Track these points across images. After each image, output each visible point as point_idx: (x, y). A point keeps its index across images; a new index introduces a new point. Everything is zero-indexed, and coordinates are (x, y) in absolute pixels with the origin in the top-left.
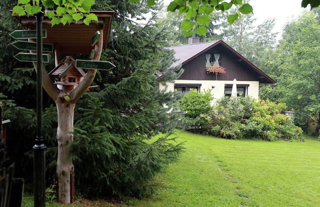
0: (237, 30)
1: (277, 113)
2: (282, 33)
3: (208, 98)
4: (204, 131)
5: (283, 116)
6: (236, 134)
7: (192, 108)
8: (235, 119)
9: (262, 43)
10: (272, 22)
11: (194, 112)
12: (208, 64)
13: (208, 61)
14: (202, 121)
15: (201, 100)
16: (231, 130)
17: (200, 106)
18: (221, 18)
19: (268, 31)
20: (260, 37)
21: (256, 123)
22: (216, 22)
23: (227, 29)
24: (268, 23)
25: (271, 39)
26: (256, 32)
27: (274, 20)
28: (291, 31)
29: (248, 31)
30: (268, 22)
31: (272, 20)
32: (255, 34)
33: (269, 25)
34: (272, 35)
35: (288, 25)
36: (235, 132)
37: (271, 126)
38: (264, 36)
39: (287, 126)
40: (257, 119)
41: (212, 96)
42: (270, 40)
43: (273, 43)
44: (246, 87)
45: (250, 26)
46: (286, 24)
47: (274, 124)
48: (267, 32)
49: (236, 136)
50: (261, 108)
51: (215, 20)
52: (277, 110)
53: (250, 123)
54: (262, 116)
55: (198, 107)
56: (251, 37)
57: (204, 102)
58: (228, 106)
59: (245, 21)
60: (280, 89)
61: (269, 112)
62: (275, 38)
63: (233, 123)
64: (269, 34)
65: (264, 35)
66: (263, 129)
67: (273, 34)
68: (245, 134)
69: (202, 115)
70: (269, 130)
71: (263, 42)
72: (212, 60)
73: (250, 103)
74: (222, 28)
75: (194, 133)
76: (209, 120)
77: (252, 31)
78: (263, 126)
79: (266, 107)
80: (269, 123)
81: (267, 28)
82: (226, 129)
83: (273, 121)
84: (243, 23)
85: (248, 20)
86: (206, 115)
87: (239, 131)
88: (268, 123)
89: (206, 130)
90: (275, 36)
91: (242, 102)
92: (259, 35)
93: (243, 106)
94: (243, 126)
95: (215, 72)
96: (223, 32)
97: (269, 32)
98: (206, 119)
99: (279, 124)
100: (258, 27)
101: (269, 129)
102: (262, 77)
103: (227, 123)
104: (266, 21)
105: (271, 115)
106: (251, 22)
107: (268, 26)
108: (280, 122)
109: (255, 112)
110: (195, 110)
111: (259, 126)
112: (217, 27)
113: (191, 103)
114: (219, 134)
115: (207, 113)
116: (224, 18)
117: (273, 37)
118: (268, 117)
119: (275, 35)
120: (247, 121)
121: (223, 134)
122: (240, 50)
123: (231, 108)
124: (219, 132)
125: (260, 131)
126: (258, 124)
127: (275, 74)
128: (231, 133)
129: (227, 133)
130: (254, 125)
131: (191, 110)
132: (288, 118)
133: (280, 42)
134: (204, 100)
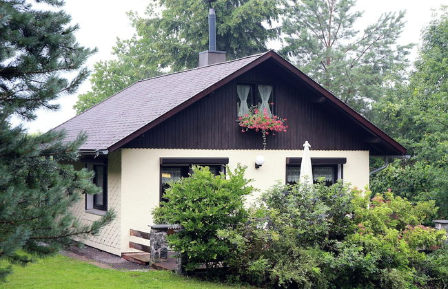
0: (319, 41)
1: (413, 224)
2: (420, 45)
3: (238, 189)
4: (230, 274)
5: (428, 230)
6: (312, 279)
7: (196, 214)
8: (306, 241)
9: (376, 69)
10: (398, 20)
11: (200, 225)
12: (243, 111)
13: (244, 104)
14: (222, 248)
15: (219, 193)
16: (296, 268)
17: (216, 209)
18: (281, 13)
19: (389, 39)
20: (372, 55)
21: (361, 248)
22: (270, 22)
23: (295, 36)
24: (389, 22)
25: (396, 59)
26: (362, 43)
27: (401, 16)
28: (442, 39)
29: (344, 42)
30: (387, 19)
31: (397, 16)
32: (361, 48)
33: (392, 25)
34: (400, 49)
35: (433, 28)
36: (308, 274)
37: (400, 257)
38: (382, 52)
39: (441, 256)
40: (362, 239)
41: (249, 185)
42: (395, 61)
43: (402, 67)
44: (339, 165)
45: (347, 29)
46: (429, 25)
47: (406, 251)
48: (386, 43)
49: (311, 284)
50: (374, 212)
51: (268, 18)
52: (415, 218)
53: (346, 250)
54: (377, 232)
55: (210, 211)
56: (351, 56)
57: (226, 199)
58: (289, 208)
59: (336, 20)
60: (420, 169)
61: (395, 223)
62: (407, 57)
63: (302, 251)
64: (393, 47)
65: (382, 48)
66: (381, 264)
67: (402, 48)
68: (335, 277)
69: (221, 233)
70: (396, 267)
71: (380, 65)
72: (254, 101)
73: (344, 199)
74: (284, 35)
75: (203, 280)
76: (239, 244)
77: (352, 40)
78: (378, 257)
79: (385, 209)
80: (393, 248)
81: (387, 34)
82: (285, 267)
83: (403, 244)
84: (332, 24)
85: (342, 16)
86: (232, 232)
87: (318, 270)
88: (391, 250)
89: (234, 271)
90: (406, 53)
91: (324, 199)
92: (368, 51)
93: (327, 208)
94: (328, 256)
95: (260, 130)
96: (286, 44)
97: (390, 43)
98: (233, 241)
99: (420, 251)
100: (366, 32)
101: (395, 264)
102: (376, 141)
103: (286, 250)
104: (384, 18)
105: (398, 228)
106: (351, 21)
107: (389, 28)
108: (420, 245)
109: (357, 222)
110: (203, 219)
111: (368, 256)
112: (273, 33)
113: (193, 202)
114: (268, 280)
115: (235, 228)
116: (288, 14)
117: (402, 54)
118: (392, 233)
119: (405, 50)
120: (339, 244)
121: (277, 280)
122: (327, 84)
123: (297, 212)
124: (268, 274)
125: (372, 268)
126: (365, 252)
127: (410, 137)
128: (297, 278)
129: (288, 276)
130: (355, 254)
131: (193, 220)
132: (440, 236)
133: (417, 64)
134: (226, 194)
